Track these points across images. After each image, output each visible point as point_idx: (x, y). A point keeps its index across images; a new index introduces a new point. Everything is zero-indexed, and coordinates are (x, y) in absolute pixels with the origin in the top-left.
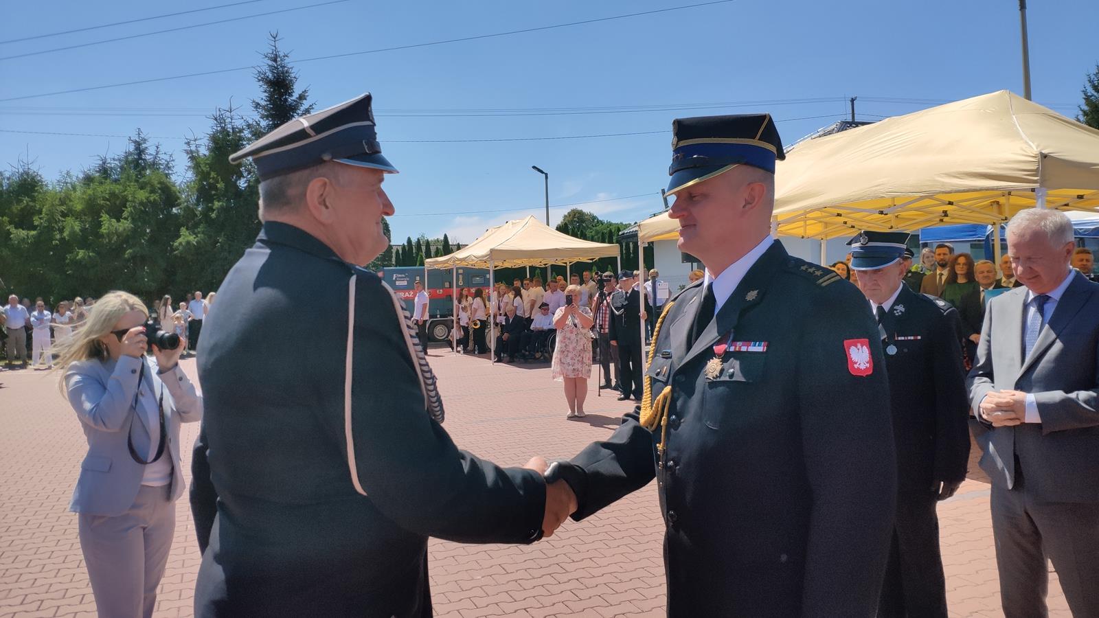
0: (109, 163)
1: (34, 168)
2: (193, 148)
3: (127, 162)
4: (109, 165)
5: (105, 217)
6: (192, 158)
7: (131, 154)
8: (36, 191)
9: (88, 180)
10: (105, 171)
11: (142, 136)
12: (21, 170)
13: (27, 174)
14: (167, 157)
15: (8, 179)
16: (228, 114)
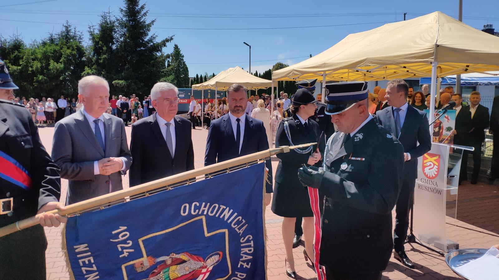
0: (54, 36)
1: (20, 38)
2: (92, 30)
3: (62, 36)
4: (54, 37)
5: (52, 62)
6: (91, 35)
7: (64, 32)
8: (21, 48)
9: (44, 44)
10: (52, 40)
11: (69, 24)
12: (14, 39)
13: (17, 40)
14: (79, 33)
15: (9, 43)
16: (108, 14)
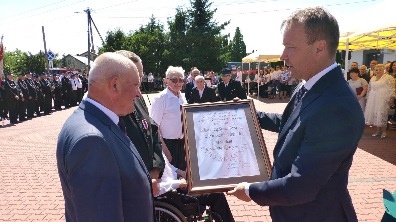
1: (121, 29)
2: (170, 20)
4: (143, 28)
5: (140, 45)
7: (150, 24)
11: (154, 17)
12: (117, 30)
14: (162, 24)
15: (114, 33)
16: (181, 7)
